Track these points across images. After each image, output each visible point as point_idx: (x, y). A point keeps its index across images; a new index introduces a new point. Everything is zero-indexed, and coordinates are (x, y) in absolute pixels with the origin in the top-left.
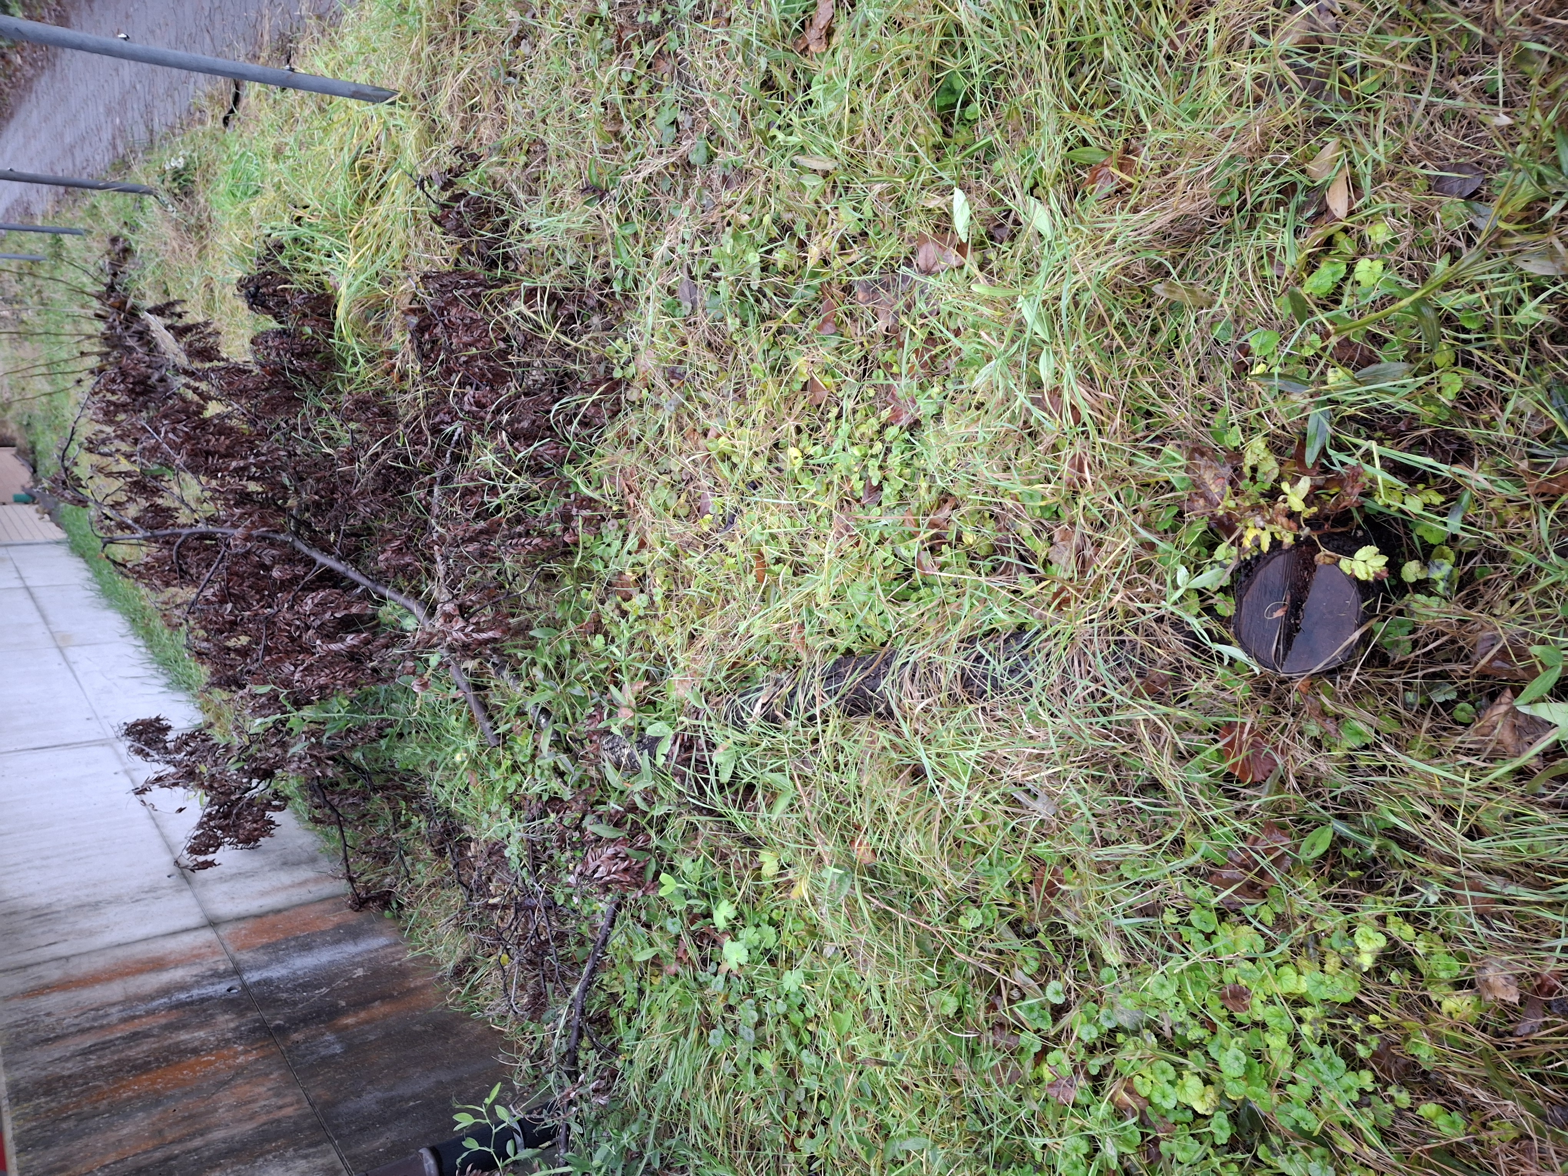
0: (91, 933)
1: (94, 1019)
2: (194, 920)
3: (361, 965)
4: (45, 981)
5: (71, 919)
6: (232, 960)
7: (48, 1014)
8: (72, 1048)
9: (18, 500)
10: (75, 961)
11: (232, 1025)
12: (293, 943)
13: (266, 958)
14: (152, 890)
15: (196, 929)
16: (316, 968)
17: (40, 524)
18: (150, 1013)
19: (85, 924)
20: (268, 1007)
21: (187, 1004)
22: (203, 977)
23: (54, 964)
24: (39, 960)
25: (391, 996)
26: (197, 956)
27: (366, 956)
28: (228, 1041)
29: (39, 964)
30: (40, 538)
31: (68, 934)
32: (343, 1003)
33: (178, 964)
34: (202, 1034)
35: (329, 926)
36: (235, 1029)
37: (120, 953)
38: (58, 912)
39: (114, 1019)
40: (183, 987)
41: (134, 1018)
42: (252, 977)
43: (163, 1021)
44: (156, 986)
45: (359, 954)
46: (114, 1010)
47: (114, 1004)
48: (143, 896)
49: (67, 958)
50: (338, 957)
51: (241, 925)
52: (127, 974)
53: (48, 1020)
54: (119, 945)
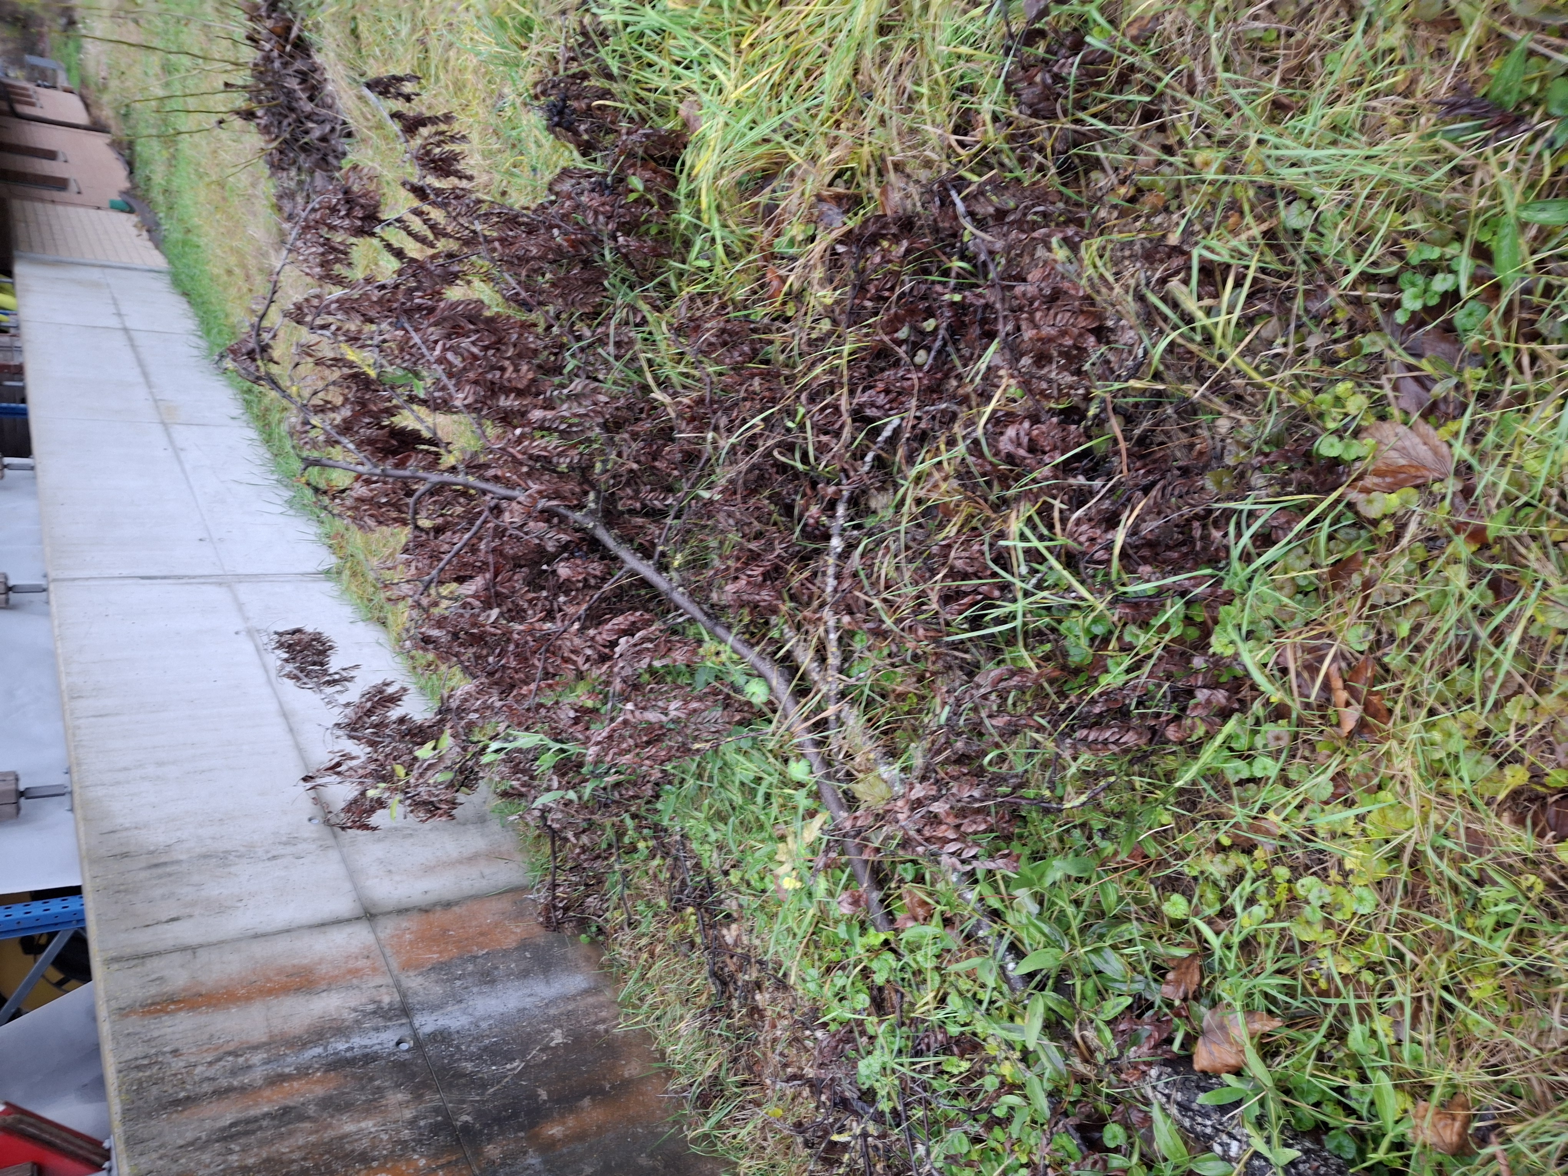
0: (220, 908)
1: (233, 1073)
2: (344, 906)
3: (556, 1022)
4: (167, 988)
5: (196, 878)
6: (398, 985)
7: (175, 1052)
8: (208, 1124)
9: (114, 207)
10: (203, 956)
11: (408, 1114)
12: (470, 967)
13: (439, 990)
14: (292, 841)
15: (348, 921)
16: (504, 1019)
17: (138, 241)
18: (303, 1072)
19: (213, 890)
20: (450, 1086)
21: (351, 1062)
22: (365, 1014)
23: (177, 958)
24: (160, 946)
25: (602, 1091)
26: (355, 972)
27: (563, 1008)
28: (404, 1143)
29: (159, 954)
30: (137, 263)
31: (193, 904)
32: (543, 1095)
33: (331, 983)
34: (369, 1125)
35: (510, 942)
36: (413, 1122)
37: (260, 951)
38: (178, 862)
39: (257, 1075)
40: (341, 1030)
41: (283, 1078)
42: (427, 1023)
43: (320, 1091)
44: (307, 1022)
45: (552, 1002)
46: (257, 1058)
47: (255, 1048)
48: (280, 850)
49: (192, 949)
50: (528, 1002)
51: (405, 923)
52: (270, 992)
53: (178, 1064)
54: (256, 936)
